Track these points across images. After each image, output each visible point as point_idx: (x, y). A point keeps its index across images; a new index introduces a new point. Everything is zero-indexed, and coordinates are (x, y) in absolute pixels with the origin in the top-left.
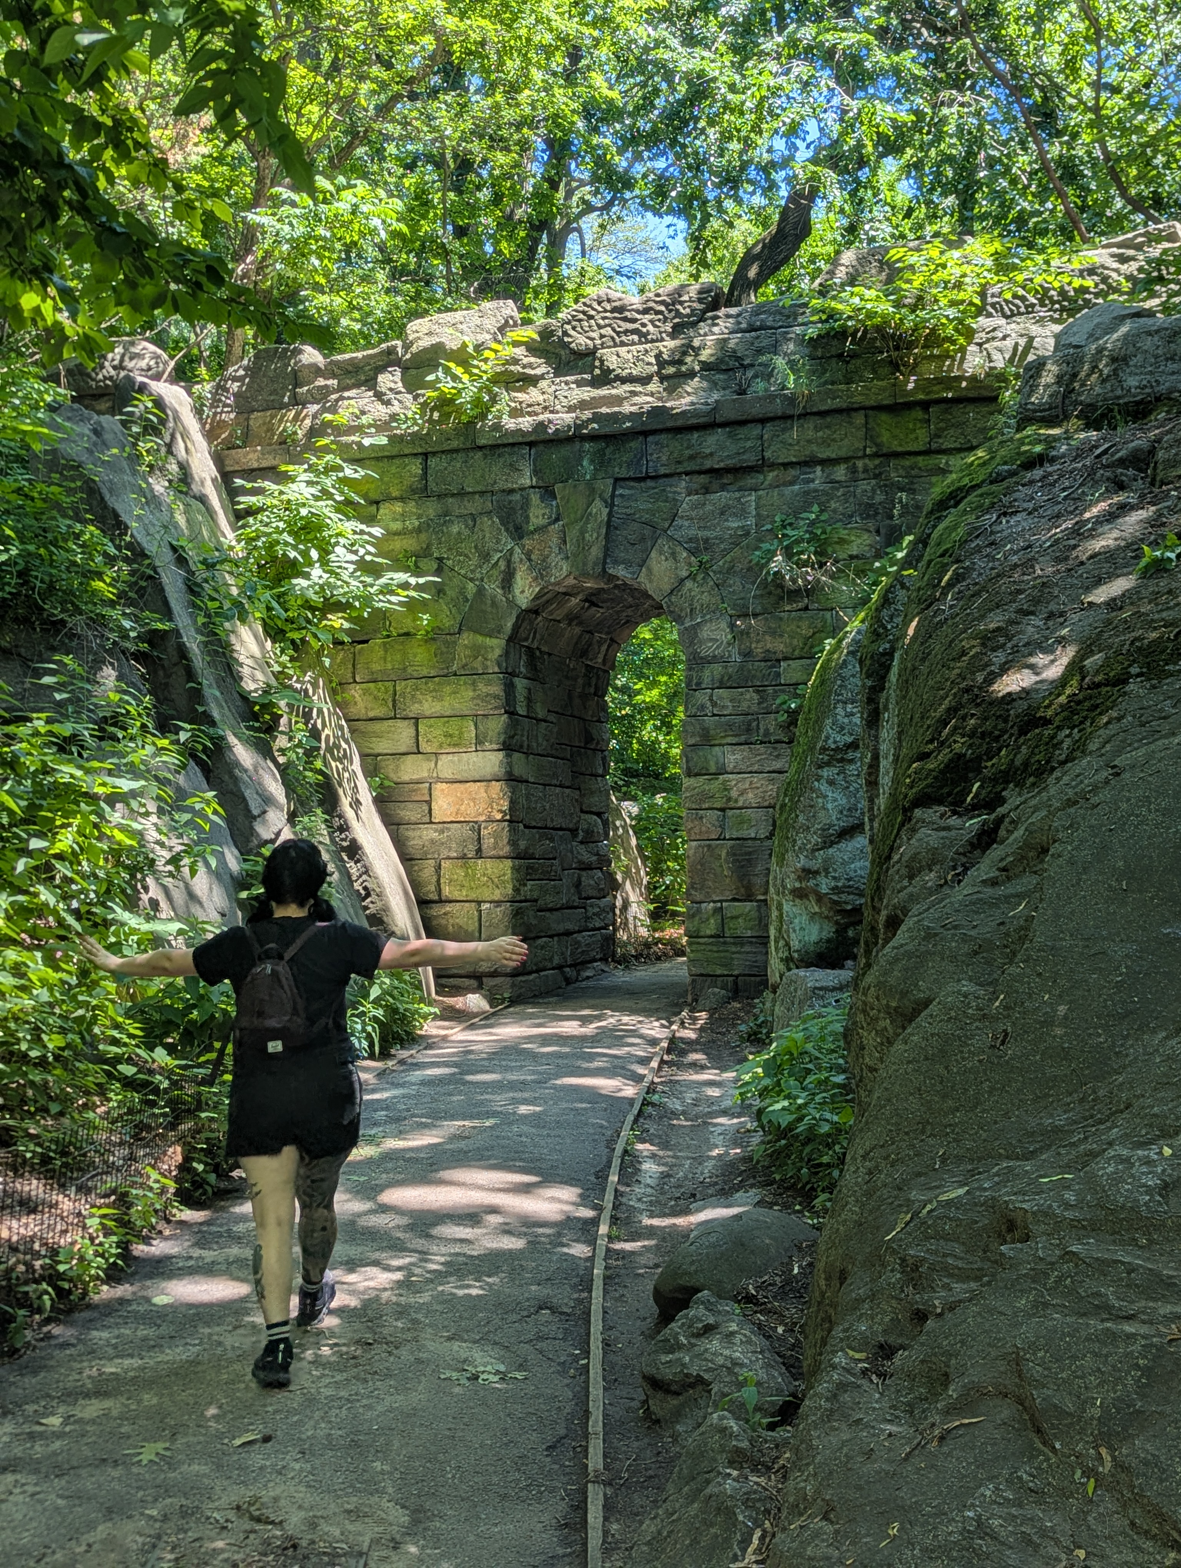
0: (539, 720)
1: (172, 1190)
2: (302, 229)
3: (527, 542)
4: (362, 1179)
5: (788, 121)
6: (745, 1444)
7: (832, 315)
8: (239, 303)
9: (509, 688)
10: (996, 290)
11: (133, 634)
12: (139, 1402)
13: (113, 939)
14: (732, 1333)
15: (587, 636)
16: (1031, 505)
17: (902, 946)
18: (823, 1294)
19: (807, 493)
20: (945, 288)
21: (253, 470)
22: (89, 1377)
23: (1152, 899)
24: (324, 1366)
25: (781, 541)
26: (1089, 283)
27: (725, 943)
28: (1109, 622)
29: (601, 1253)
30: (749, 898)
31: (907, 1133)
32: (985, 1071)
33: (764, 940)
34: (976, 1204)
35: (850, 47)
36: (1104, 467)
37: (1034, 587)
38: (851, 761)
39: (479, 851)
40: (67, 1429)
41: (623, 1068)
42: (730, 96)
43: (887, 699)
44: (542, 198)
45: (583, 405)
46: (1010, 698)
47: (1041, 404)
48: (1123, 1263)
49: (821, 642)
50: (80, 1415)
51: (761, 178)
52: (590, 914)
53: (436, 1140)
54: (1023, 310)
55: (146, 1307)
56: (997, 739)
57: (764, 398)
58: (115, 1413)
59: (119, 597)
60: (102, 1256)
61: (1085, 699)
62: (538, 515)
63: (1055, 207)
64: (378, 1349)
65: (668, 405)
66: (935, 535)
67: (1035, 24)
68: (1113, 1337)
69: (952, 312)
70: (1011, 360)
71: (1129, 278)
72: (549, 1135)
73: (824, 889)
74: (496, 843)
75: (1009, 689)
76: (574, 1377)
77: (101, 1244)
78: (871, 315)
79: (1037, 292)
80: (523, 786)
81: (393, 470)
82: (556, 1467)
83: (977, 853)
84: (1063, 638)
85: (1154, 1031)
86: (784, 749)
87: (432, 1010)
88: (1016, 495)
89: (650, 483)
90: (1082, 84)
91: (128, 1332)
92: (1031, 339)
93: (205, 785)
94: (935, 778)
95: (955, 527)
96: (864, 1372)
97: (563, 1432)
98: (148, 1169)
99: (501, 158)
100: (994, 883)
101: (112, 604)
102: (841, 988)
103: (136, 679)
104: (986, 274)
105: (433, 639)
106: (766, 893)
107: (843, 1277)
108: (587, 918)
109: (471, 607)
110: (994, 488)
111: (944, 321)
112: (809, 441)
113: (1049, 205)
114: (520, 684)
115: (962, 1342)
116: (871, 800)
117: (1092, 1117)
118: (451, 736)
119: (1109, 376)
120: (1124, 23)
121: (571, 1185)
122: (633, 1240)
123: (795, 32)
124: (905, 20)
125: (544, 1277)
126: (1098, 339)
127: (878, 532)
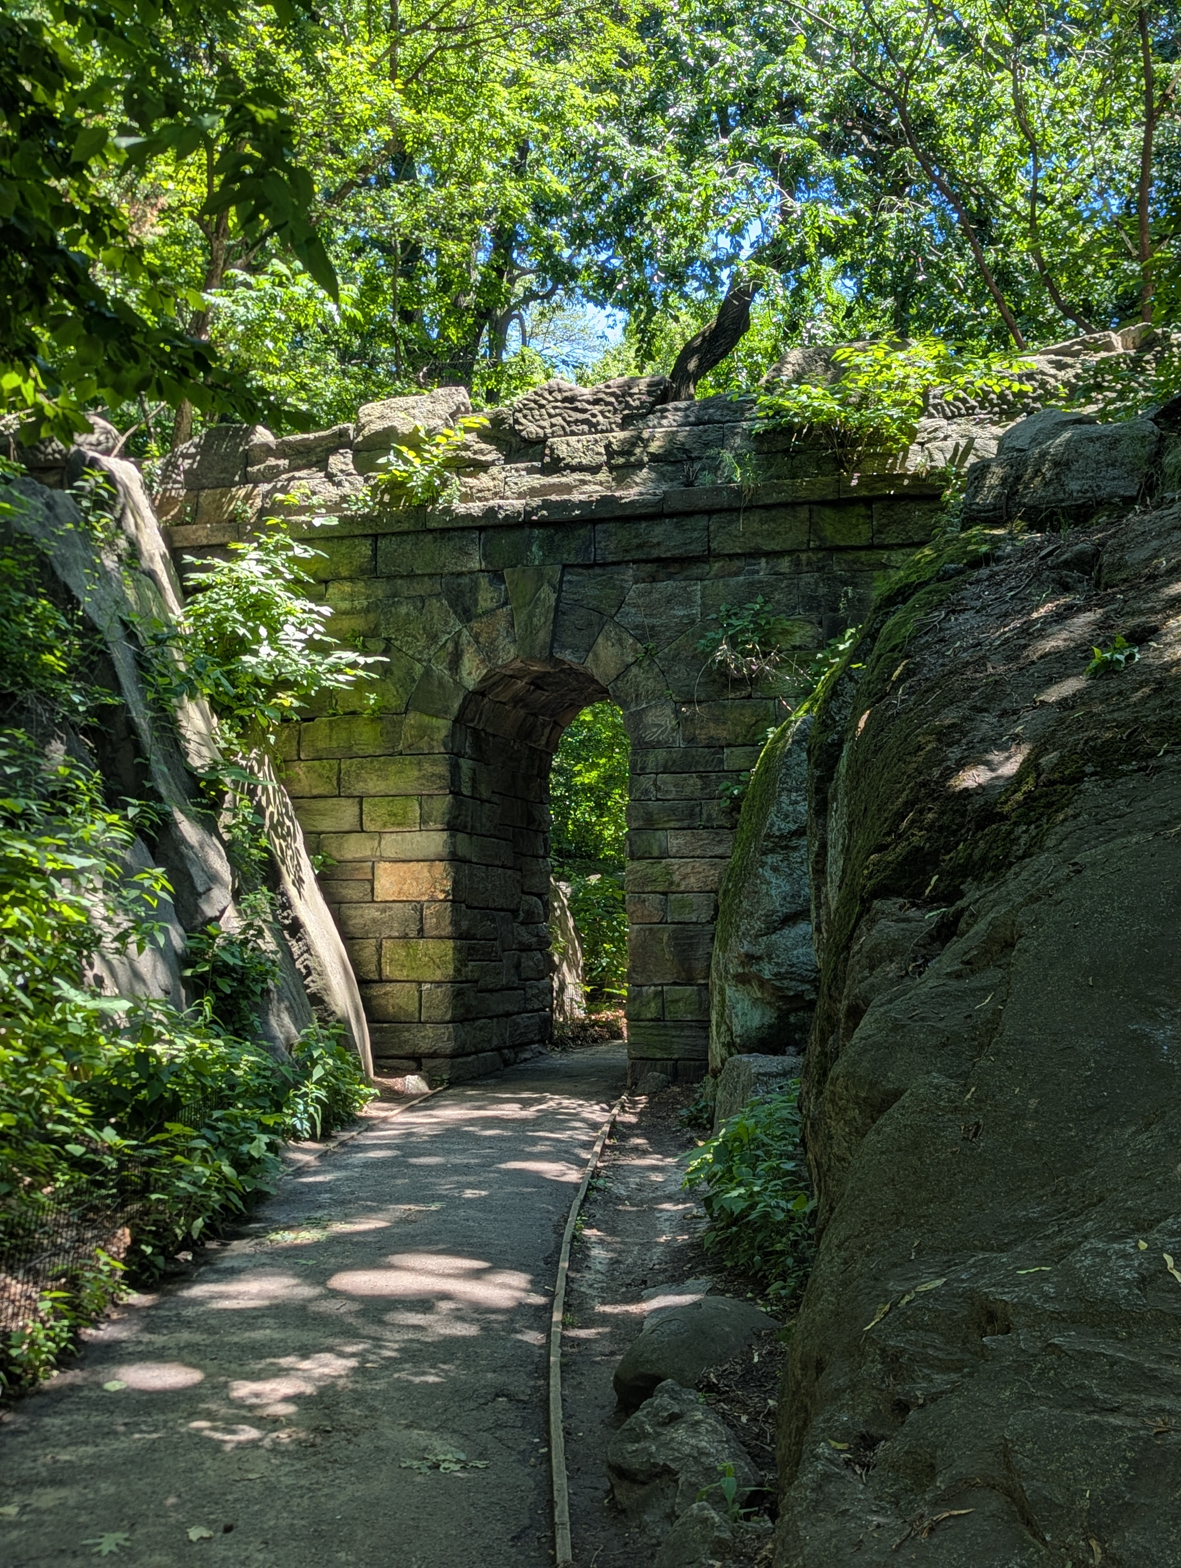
0: (483, 801)
1: (120, 1273)
2: (257, 311)
3: (475, 625)
4: (311, 1262)
5: (733, 220)
6: (727, 1535)
7: (779, 411)
8: (225, 389)
9: (455, 768)
10: (937, 391)
11: (81, 709)
12: (97, 1491)
13: (59, 1016)
14: (698, 1422)
15: (531, 719)
16: (978, 604)
17: (869, 1036)
18: (798, 1384)
19: (752, 584)
20: (889, 388)
21: (202, 547)
22: (44, 1465)
23: (1118, 995)
24: (283, 1454)
25: (725, 631)
26: (1027, 387)
27: (665, 1027)
28: (1061, 721)
29: (556, 1340)
30: (689, 982)
31: (881, 1224)
32: (958, 1163)
33: (704, 1025)
34: (954, 1296)
35: (794, 151)
36: (1050, 568)
37: (987, 684)
38: (795, 849)
39: (421, 930)
40: (25, 1518)
41: (566, 1152)
42: (677, 195)
43: (836, 790)
44: (489, 287)
45: (533, 492)
46: (966, 793)
47: (984, 505)
48: (1105, 1355)
49: (764, 730)
50: (35, 1505)
51: (705, 274)
52: (529, 995)
53: (382, 1224)
54: (963, 411)
55: (99, 1393)
56: (954, 833)
57: (713, 490)
58: (71, 1502)
59: (69, 670)
60: (52, 1340)
61: (1041, 796)
62: (486, 598)
63: (990, 311)
64: (336, 1436)
65: (617, 494)
66: (884, 630)
67: (971, 135)
68: (1100, 1429)
69: (895, 412)
70: (952, 460)
71: (1066, 384)
72: (495, 1220)
73: (767, 975)
74: (438, 923)
75: (965, 785)
76: (534, 1466)
77: (52, 1328)
78: (817, 412)
79: (977, 395)
80: (466, 867)
81: (343, 550)
82: (522, 1557)
83: (937, 945)
84: (1017, 735)
85: (1123, 1125)
86: (725, 834)
87: (373, 1091)
88: (964, 593)
89: (598, 571)
90: (1016, 194)
91: (81, 1418)
92: (971, 440)
93: (151, 862)
94: (894, 870)
95: (904, 623)
96: (847, 1462)
97: (527, 1522)
98: (99, 1251)
99: (453, 247)
100: (958, 976)
101: (62, 678)
102: (785, 1074)
103: (85, 753)
104: (928, 376)
105: (380, 719)
106: (707, 976)
107: (820, 1367)
108: (526, 1000)
109: (418, 688)
110: (942, 585)
111: (887, 420)
112: (754, 534)
113: (985, 310)
114: (466, 765)
115: (948, 1434)
116: (818, 889)
117: (1065, 1210)
118: (395, 815)
119: (1051, 480)
120: (1057, 138)
121: (521, 1271)
122: (587, 1327)
123: (740, 135)
124: (846, 127)
125: (500, 1363)
126: (1040, 444)
127: (820, 623)
